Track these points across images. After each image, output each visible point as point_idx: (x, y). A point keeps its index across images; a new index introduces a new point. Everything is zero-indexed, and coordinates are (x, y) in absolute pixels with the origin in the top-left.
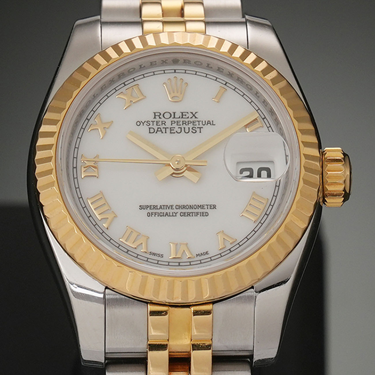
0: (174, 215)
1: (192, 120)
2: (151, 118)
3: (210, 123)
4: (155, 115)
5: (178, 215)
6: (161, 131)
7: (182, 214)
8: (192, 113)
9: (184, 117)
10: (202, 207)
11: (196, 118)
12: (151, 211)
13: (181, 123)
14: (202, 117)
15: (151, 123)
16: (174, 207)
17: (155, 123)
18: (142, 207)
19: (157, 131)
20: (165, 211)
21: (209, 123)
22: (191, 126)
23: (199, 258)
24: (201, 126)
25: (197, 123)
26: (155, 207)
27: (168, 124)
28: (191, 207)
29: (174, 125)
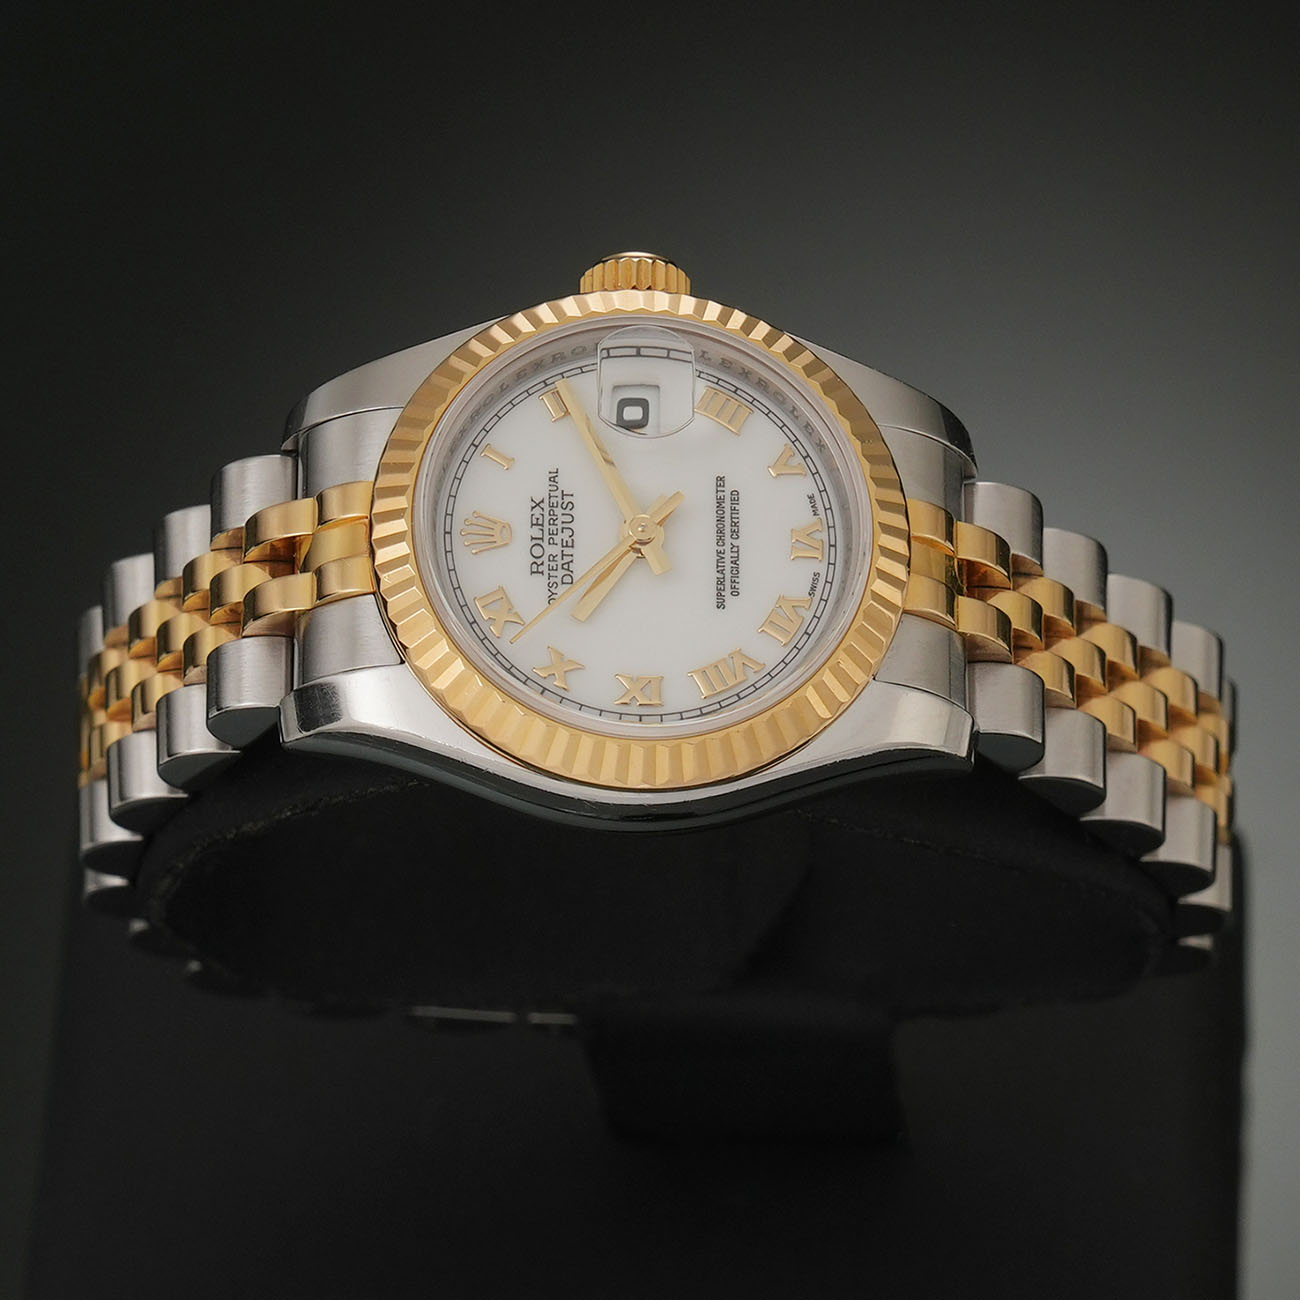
0: (735, 549)
1: (547, 509)
2: (542, 580)
3: (554, 477)
4: (538, 572)
5: (735, 543)
6: (568, 563)
7: (735, 536)
8: (533, 508)
9: (540, 522)
10: (720, 502)
11: (542, 501)
12: (728, 590)
13: (553, 528)
14: (541, 491)
15: (552, 580)
16: (721, 549)
17: (552, 573)
18: (721, 605)
19: (568, 570)
20: (728, 566)
21: (553, 479)
22: (558, 511)
23: (821, 510)
24: (559, 493)
25: (553, 500)
26: (720, 582)
27: (556, 550)
28: (720, 520)
29: (557, 539)
